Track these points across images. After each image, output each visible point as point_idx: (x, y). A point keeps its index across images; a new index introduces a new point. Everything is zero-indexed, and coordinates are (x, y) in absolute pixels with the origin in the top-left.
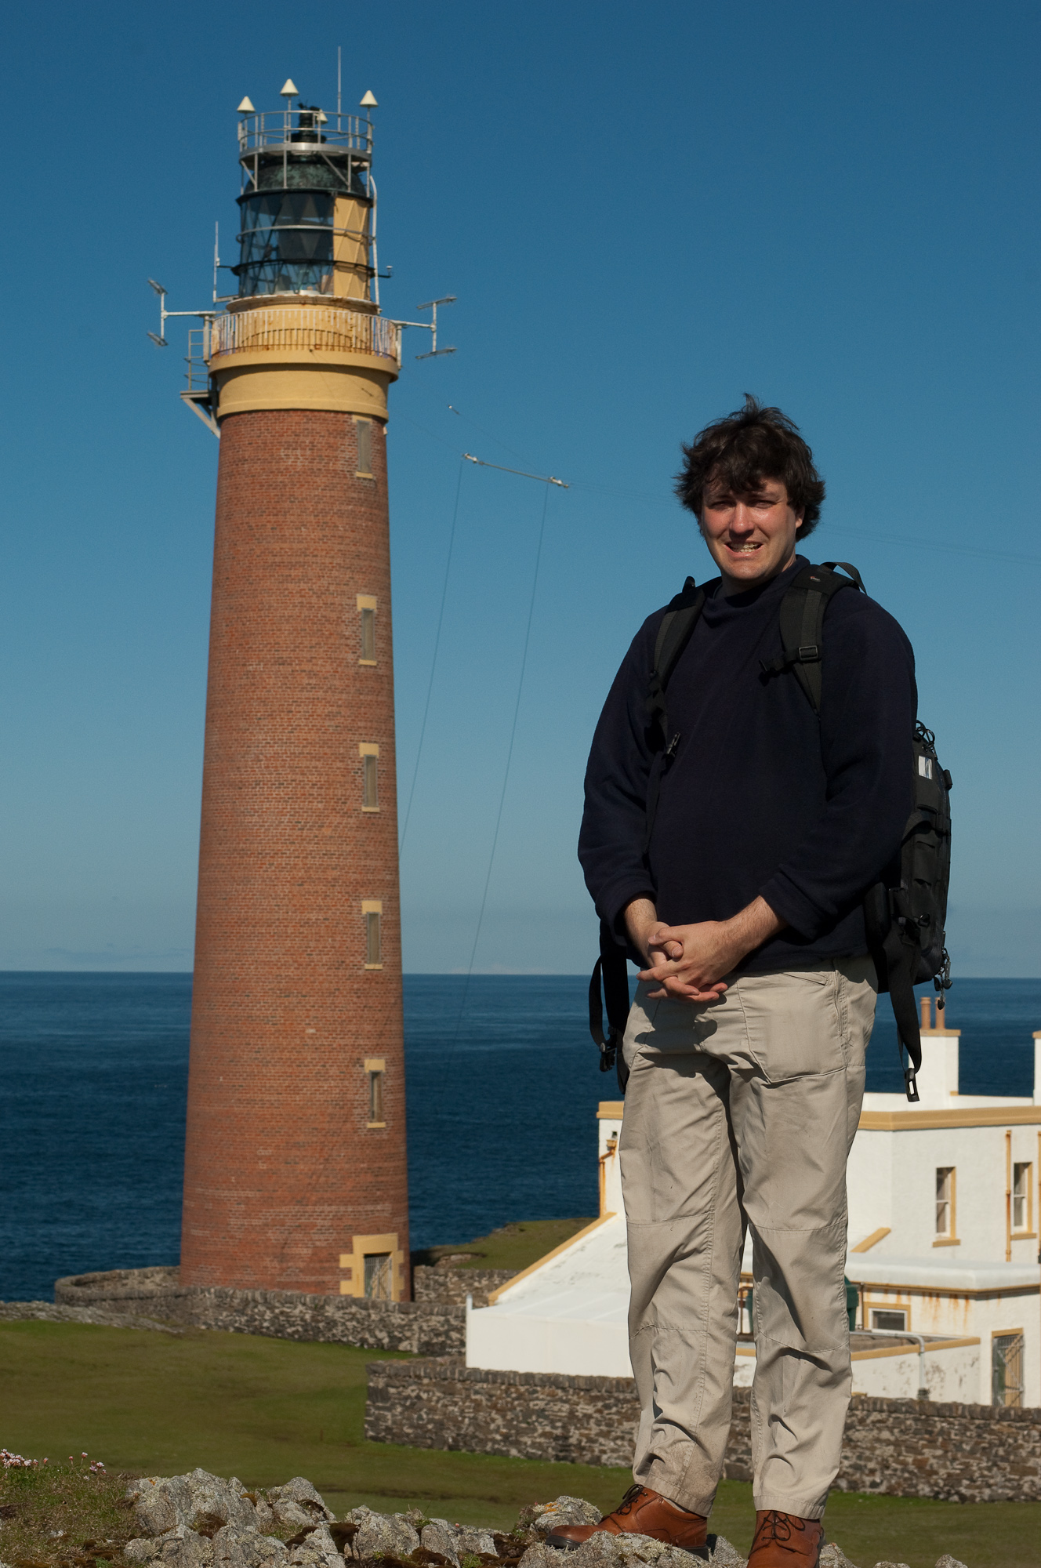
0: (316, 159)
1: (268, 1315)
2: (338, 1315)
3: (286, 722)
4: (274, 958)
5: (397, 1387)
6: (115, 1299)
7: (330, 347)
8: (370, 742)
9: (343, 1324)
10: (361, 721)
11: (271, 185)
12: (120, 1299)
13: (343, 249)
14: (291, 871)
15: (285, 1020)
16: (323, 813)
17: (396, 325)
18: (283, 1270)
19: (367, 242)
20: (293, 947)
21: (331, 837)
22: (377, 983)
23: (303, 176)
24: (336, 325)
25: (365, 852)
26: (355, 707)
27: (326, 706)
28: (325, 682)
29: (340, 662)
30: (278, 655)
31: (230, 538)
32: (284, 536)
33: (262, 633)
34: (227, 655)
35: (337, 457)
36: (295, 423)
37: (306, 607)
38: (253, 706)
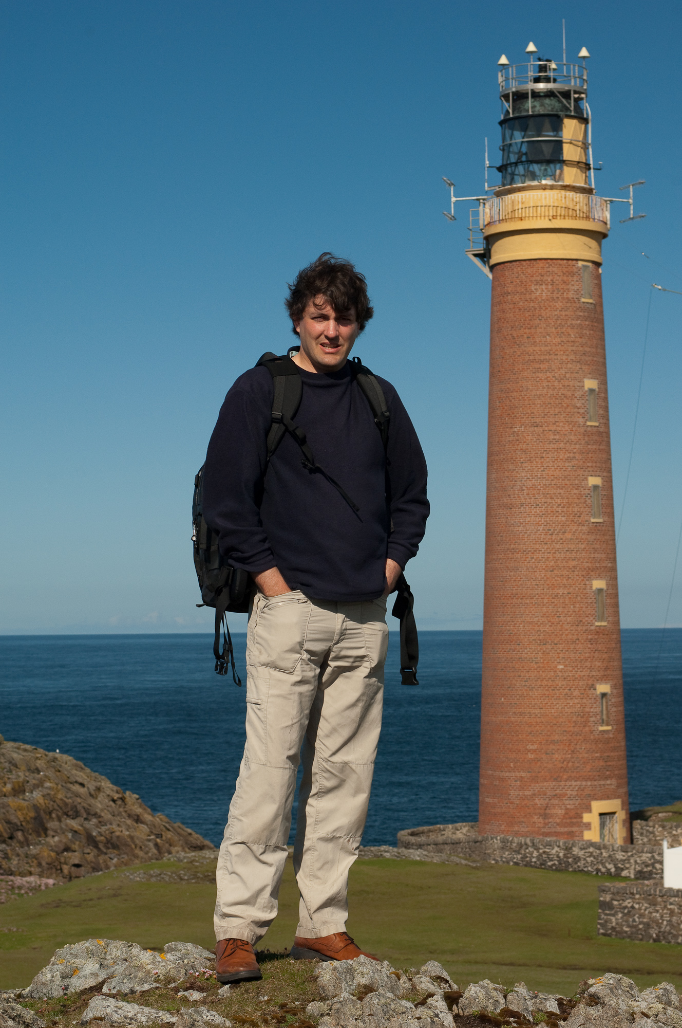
0: (550, 94)
1: (535, 854)
2: (581, 854)
3: (539, 464)
4: (536, 620)
5: (618, 901)
6: (436, 844)
7: (562, 217)
8: (596, 476)
9: (585, 859)
10: (589, 462)
11: (521, 112)
12: (439, 844)
13: (570, 152)
14: (545, 562)
15: (544, 660)
16: (566, 523)
17: (606, 201)
18: (546, 824)
19: (585, 147)
20: (548, 612)
21: (571, 539)
22: (604, 634)
23: (542, 105)
24: (566, 202)
25: (594, 548)
26: (585, 453)
27: (566, 453)
28: (564, 437)
29: (574, 424)
30: (533, 420)
31: (500, 345)
32: (535, 342)
33: (522, 406)
34: (500, 421)
35: (569, 289)
36: (541, 268)
37: (551, 388)
38: (518, 454)
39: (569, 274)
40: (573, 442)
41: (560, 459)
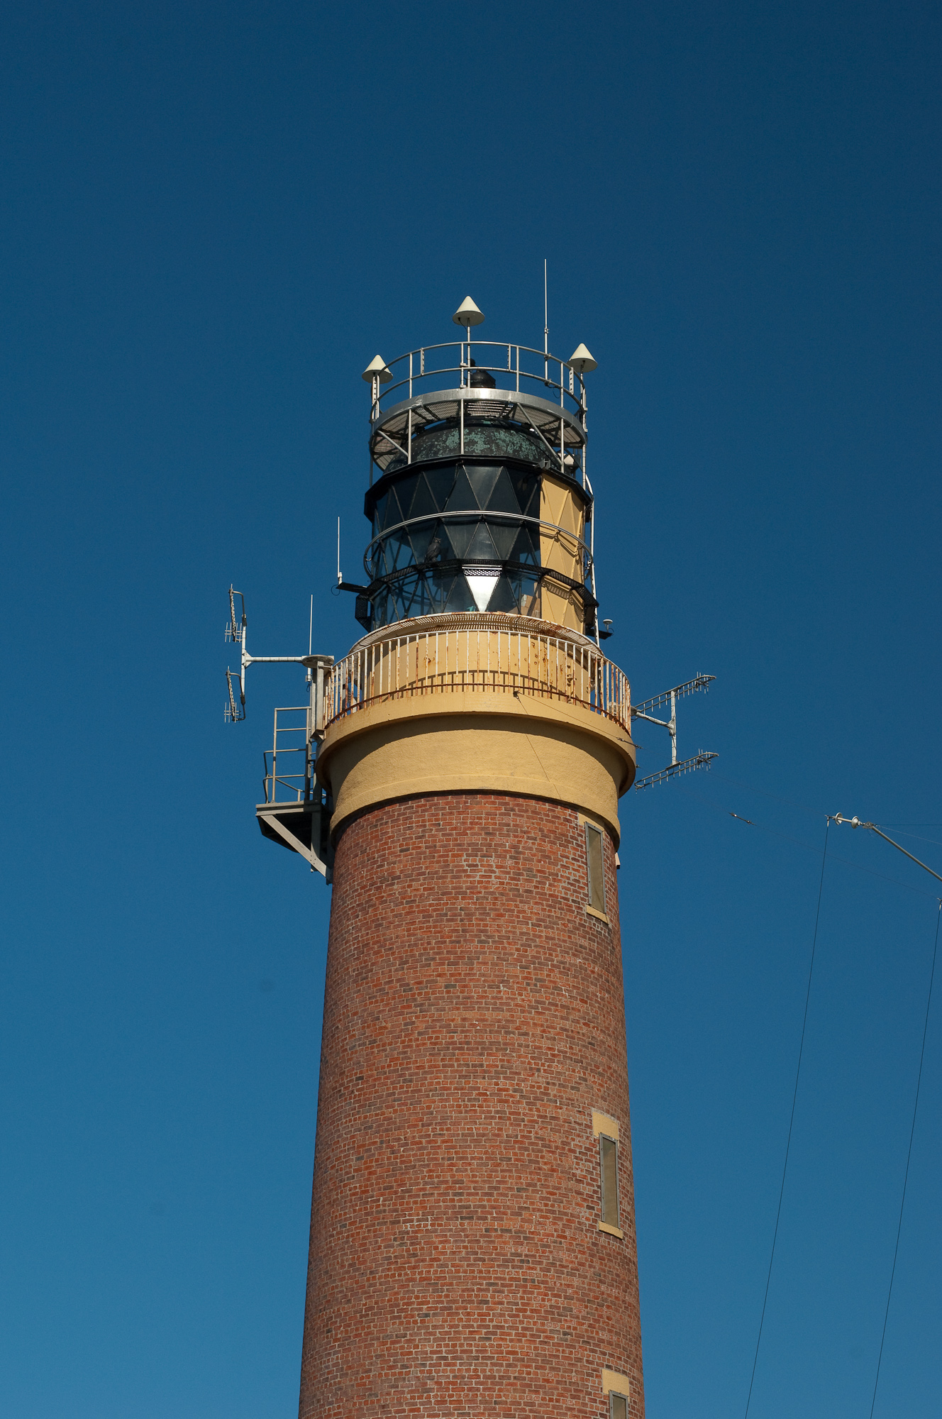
3: (476, 1321)
8: (617, 1370)
13: (554, 556)
23: (492, 441)
26: (593, 1302)
27: (546, 1295)
28: (544, 1252)
29: (568, 1221)
30: (460, 1201)
31: (365, 1010)
32: (469, 998)
33: (428, 1165)
34: (360, 1210)
35: (557, 875)
36: (487, 814)
37: (509, 1119)
38: (413, 1292)
39: (558, 839)
40: (566, 1267)
41: (532, 1311)
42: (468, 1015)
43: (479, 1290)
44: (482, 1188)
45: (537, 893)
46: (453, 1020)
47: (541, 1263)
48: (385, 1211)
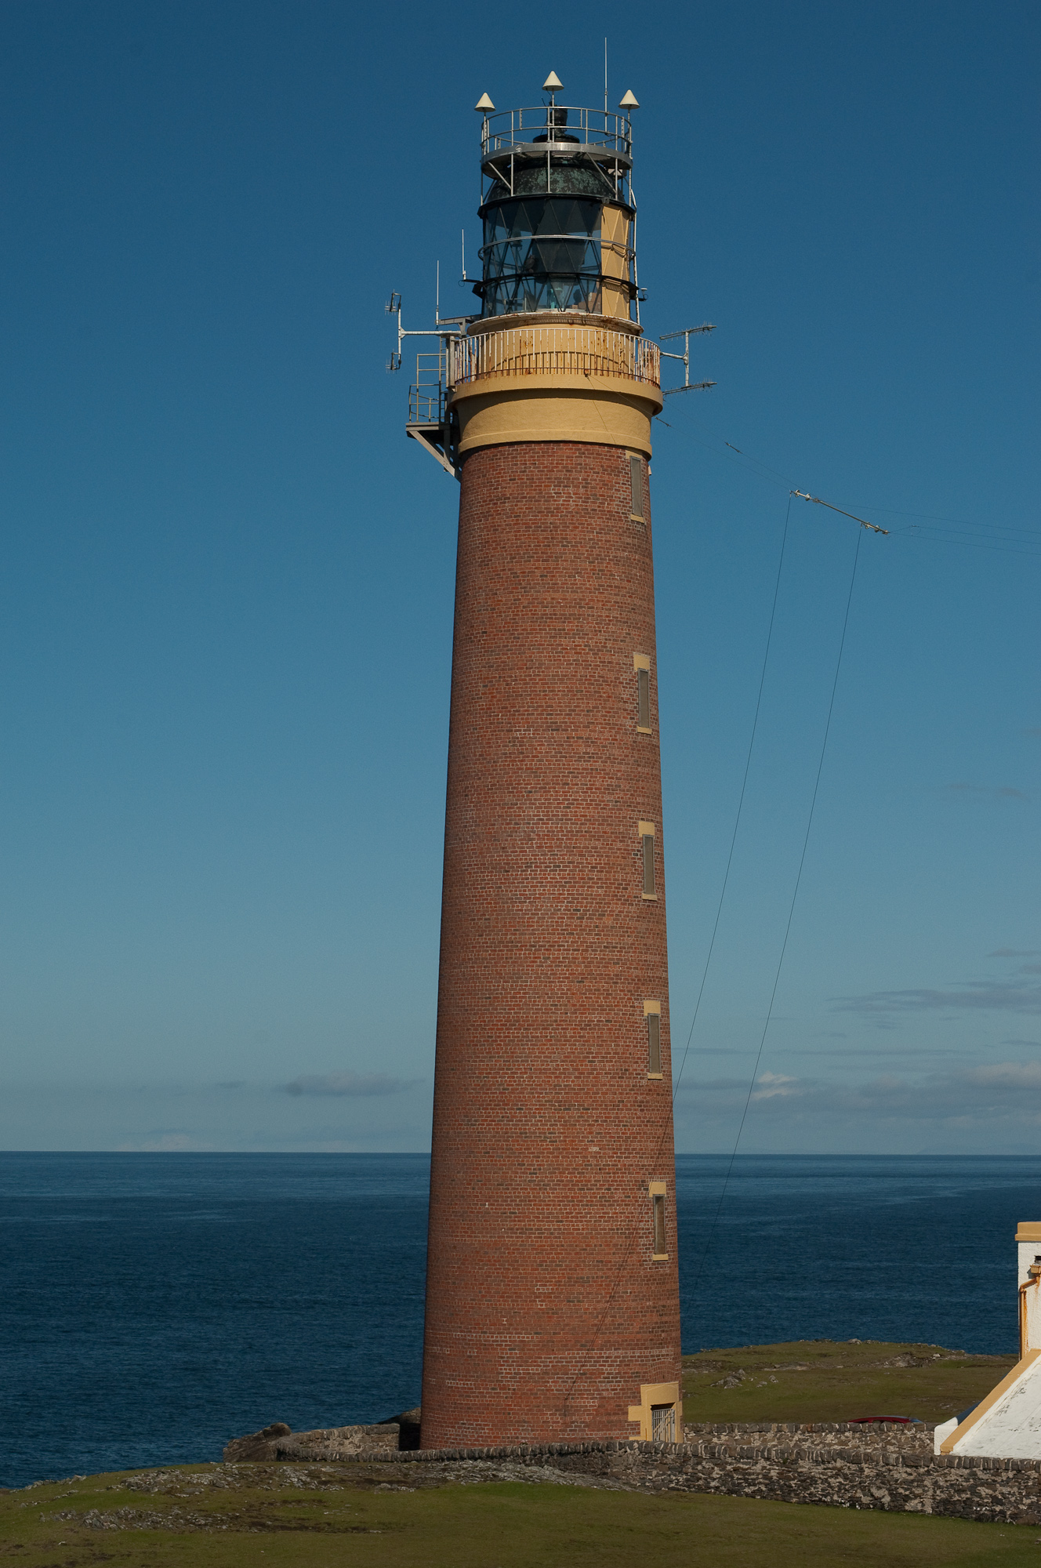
0: (579, 162)
3: (561, 796)
4: (552, 1066)
8: (647, 820)
11: (531, 188)
14: (570, 966)
15: (565, 1137)
16: (604, 899)
18: (566, 1425)
19: (630, 257)
20: (573, 1053)
21: (612, 927)
25: (645, 945)
26: (633, 780)
27: (605, 778)
28: (603, 750)
29: (618, 729)
30: (551, 719)
31: (486, 587)
32: (556, 584)
33: (530, 695)
34: (486, 720)
35: (612, 497)
36: (567, 457)
37: (582, 665)
38: (522, 777)
39: (612, 471)
40: (617, 759)
41: (596, 789)
42: (556, 595)
43: (563, 776)
44: (565, 711)
45: (599, 511)
46: (546, 599)
47: (601, 758)
48: (502, 723)
